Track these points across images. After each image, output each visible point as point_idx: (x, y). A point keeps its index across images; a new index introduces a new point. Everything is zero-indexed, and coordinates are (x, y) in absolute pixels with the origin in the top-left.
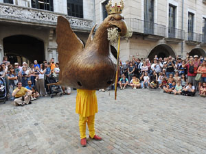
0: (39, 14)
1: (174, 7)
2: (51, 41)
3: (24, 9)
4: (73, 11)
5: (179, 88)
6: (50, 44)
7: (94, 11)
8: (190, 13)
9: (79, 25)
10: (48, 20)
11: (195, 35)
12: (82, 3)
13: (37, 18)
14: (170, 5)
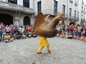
0: (12, 5)
1: (65, 6)
2: (16, 16)
3: (5, 3)
4: (25, 5)
5: (67, 36)
6: (16, 18)
7: (34, 5)
8: (70, 8)
9: (28, 11)
10: (15, 8)
11: (72, 17)
12: (29, 2)
13: (11, 7)
14: (63, 5)
